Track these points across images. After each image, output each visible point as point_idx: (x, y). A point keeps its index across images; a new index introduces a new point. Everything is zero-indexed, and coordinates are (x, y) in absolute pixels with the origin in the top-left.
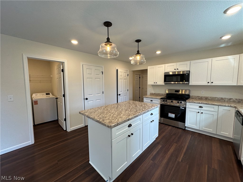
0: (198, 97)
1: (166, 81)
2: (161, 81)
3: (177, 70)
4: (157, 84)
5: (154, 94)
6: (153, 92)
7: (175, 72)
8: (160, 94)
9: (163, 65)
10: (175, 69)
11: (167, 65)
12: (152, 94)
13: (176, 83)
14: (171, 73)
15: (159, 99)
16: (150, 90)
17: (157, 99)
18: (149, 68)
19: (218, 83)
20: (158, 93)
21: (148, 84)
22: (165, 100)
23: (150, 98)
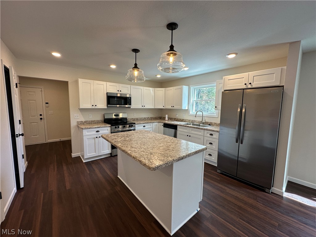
0: (132, 119)
1: (110, 103)
2: (102, 104)
3: (120, 92)
4: (96, 107)
5: (85, 122)
6: (83, 120)
7: (117, 94)
8: (94, 121)
9: (104, 83)
10: (118, 91)
11: (109, 84)
12: (80, 123)
13: (118, 106)
14: (119, 95)
15: (109, 127)
16: (77, 118)
17: (106, 127)
18: (81, 81)
19: (147, 107)
20: (91, 120)
21: (81, 107)
22: (117, 126)
23: (96, 128)
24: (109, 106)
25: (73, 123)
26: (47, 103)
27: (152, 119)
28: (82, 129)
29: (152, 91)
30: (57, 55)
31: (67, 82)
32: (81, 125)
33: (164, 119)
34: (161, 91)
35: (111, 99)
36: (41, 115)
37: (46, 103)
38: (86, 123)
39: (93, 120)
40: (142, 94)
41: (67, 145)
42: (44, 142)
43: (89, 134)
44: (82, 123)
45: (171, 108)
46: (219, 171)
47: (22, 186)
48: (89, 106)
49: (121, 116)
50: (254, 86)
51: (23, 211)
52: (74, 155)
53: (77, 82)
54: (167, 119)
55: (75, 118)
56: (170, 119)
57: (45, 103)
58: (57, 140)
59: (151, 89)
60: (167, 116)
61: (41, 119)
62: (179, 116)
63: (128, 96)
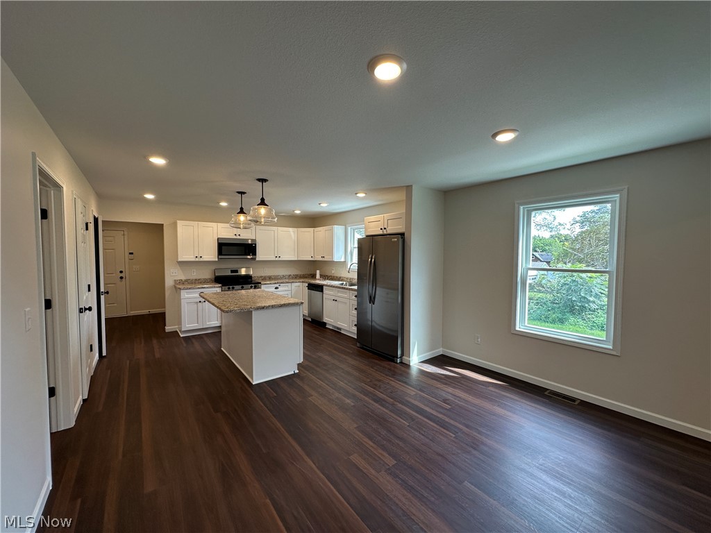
0: (261, 277)
1: (223, 254)
2: (211, 254)
3: (238, 237)
4: (201, 260)
6: (183, 278)
9: (214, 225)
10: (236, 235)
11: (220, 225)
12: (178, 282)
15: (219, 287)
16: (175, 275)
17: (215, 287)
18: (180, 223)
19: (284, 258)
20: (194, 278)
21: (180, 259)
22: (231, 287)
23: (199, 288)
24: (220, 257)
25: (169, 282)
26: (132, 253)
27: (296, 277)
28: (180, 289)
29: (292, 233)
30: (150, 196)
31: (163, 225)
32: (180, 285)
33: (314, 276)
34: (308, 232)
35: (225, 248)
36: (121, 272)
37: (130, 253)
38: (187, 281)
39: (198, 278)
40: (276, 238)
41: (159, 319)
42: (124, 314)
43: (189, 297)
44: (181, 282)
45: (321, 259)
46: (358, 345)
47: (104, 353)
48: (192, 258)
49: (243, 272)
50: (389, 232)
51: (109, 371)
52: (168, 328)
53: (175, 225)
54: (318, 276)
55: (172, 275)
56: (324, 277)
57: (127, 254)
58: (145, 312)
59: (291, 229)
60: (318, 272)
61: (121, 278)
62: (334, 272)
63: (250, 242)
